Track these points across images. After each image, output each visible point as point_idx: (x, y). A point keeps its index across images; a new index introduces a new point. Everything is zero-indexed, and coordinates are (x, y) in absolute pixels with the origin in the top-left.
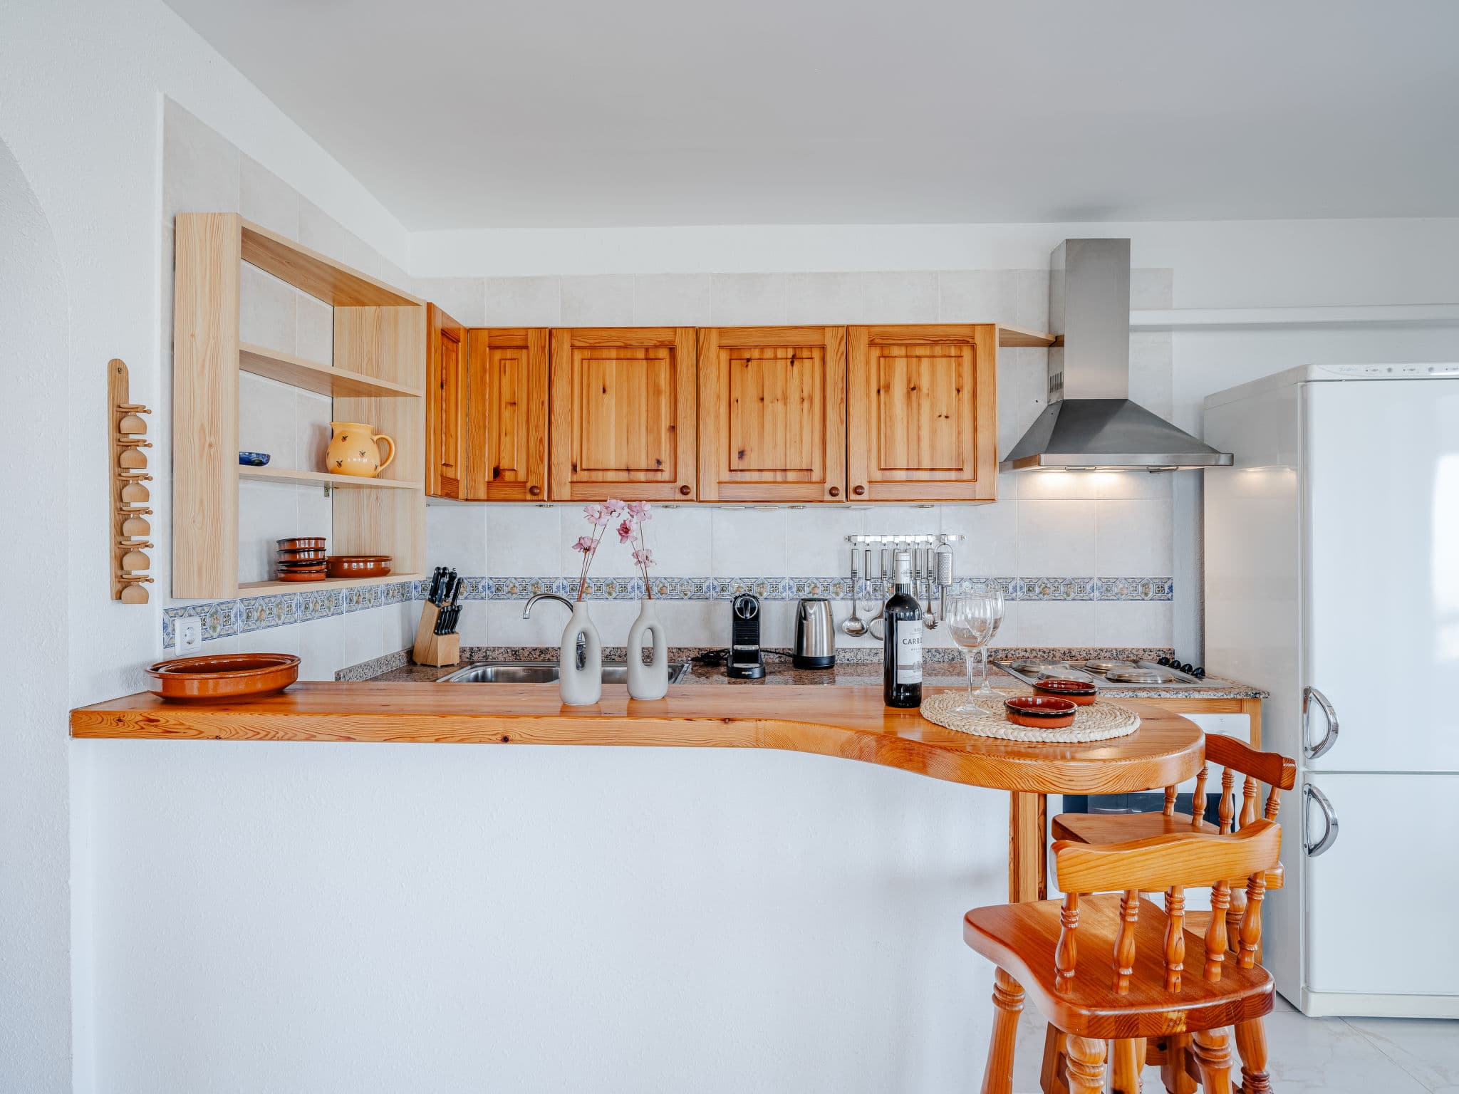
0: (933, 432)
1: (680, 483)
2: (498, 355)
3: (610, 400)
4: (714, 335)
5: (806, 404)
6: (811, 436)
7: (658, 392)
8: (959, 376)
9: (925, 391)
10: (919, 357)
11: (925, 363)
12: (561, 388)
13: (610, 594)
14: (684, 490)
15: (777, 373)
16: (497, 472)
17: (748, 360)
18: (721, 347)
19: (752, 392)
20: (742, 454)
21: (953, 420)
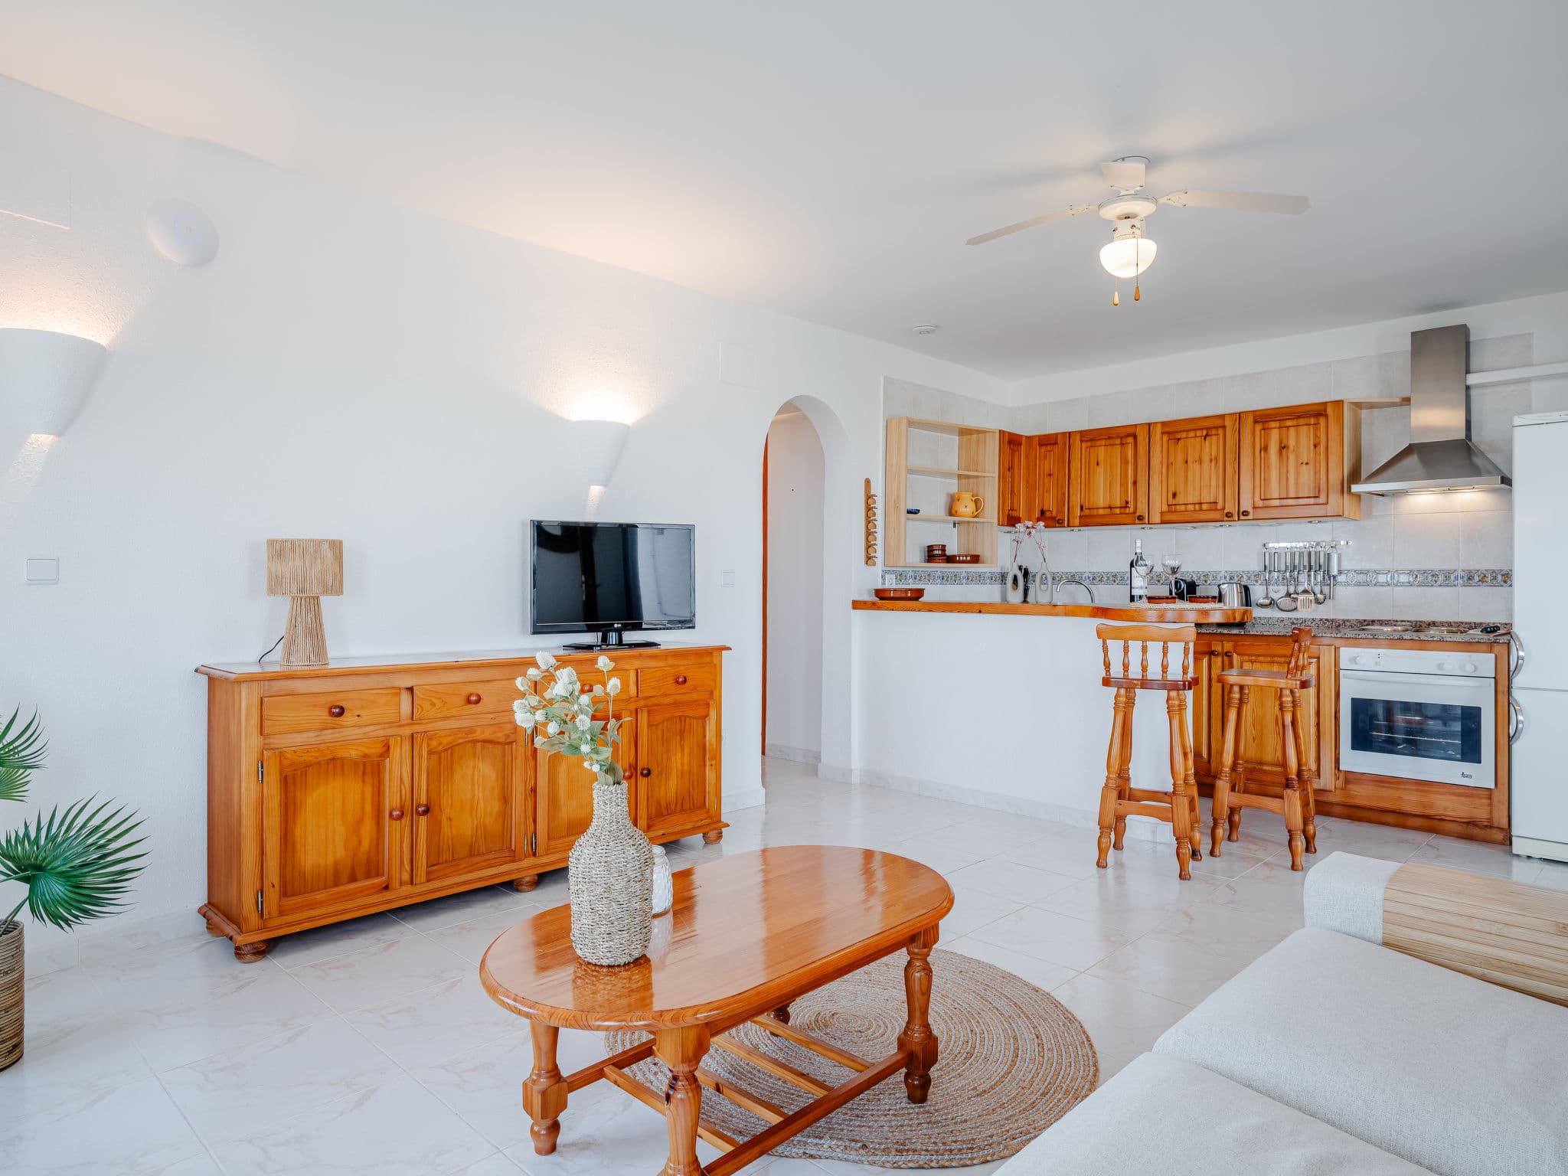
0: (1297, 474)
1: (1138, 514)
2: (1043, 449)
3: (1100, 470)
4: (1159, 426)
5: (1213, 463)
6: (1215, 482)
7: (1127, 462)
8: (1316, 436)
9: (1291, 448)
10: (1288, 427)
11: (1292, 431)
12: (1075, 465)
13: (1115, 581)
14: (1140, 518)
15: (1193, 444)
16: (1042, 512)
17: (1179, 439)
18: (1162, 433)
19: (1180, 457)
20: (1174, 495)
21: (1311, 466)
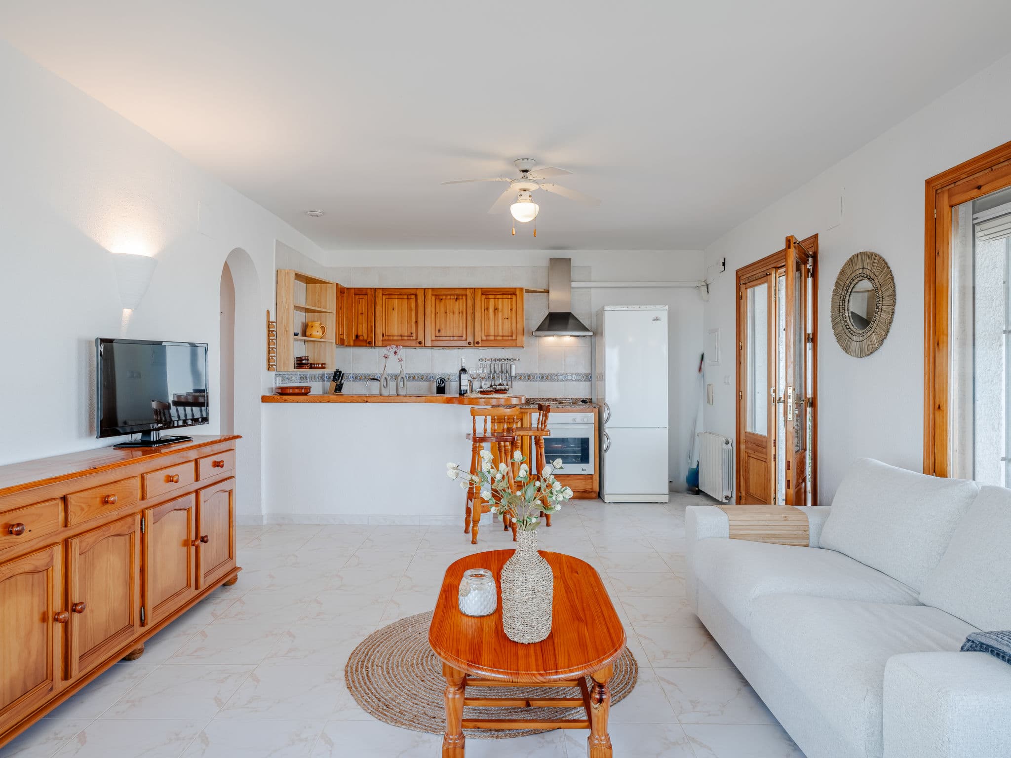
0: (503, 323)
1: (418, 340)
2: (357, 297)
3: (395, 313)
4: (430, 291)
5: (461, 314)
6: (462, 324)
7: (411, 310)
8: (511, 305)
9: (500, 310)
10: (498, 299)
11: (500, 301)
12: (379, 309)
14: (420, 343)
15: (450, 304)
16: (357, 337)
17: (442, 299)
18: (432, 295)
19: (443, 310)
20: (439, 331)
21: (509, 319)
